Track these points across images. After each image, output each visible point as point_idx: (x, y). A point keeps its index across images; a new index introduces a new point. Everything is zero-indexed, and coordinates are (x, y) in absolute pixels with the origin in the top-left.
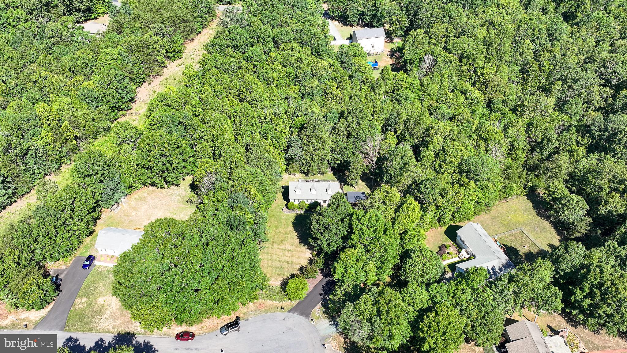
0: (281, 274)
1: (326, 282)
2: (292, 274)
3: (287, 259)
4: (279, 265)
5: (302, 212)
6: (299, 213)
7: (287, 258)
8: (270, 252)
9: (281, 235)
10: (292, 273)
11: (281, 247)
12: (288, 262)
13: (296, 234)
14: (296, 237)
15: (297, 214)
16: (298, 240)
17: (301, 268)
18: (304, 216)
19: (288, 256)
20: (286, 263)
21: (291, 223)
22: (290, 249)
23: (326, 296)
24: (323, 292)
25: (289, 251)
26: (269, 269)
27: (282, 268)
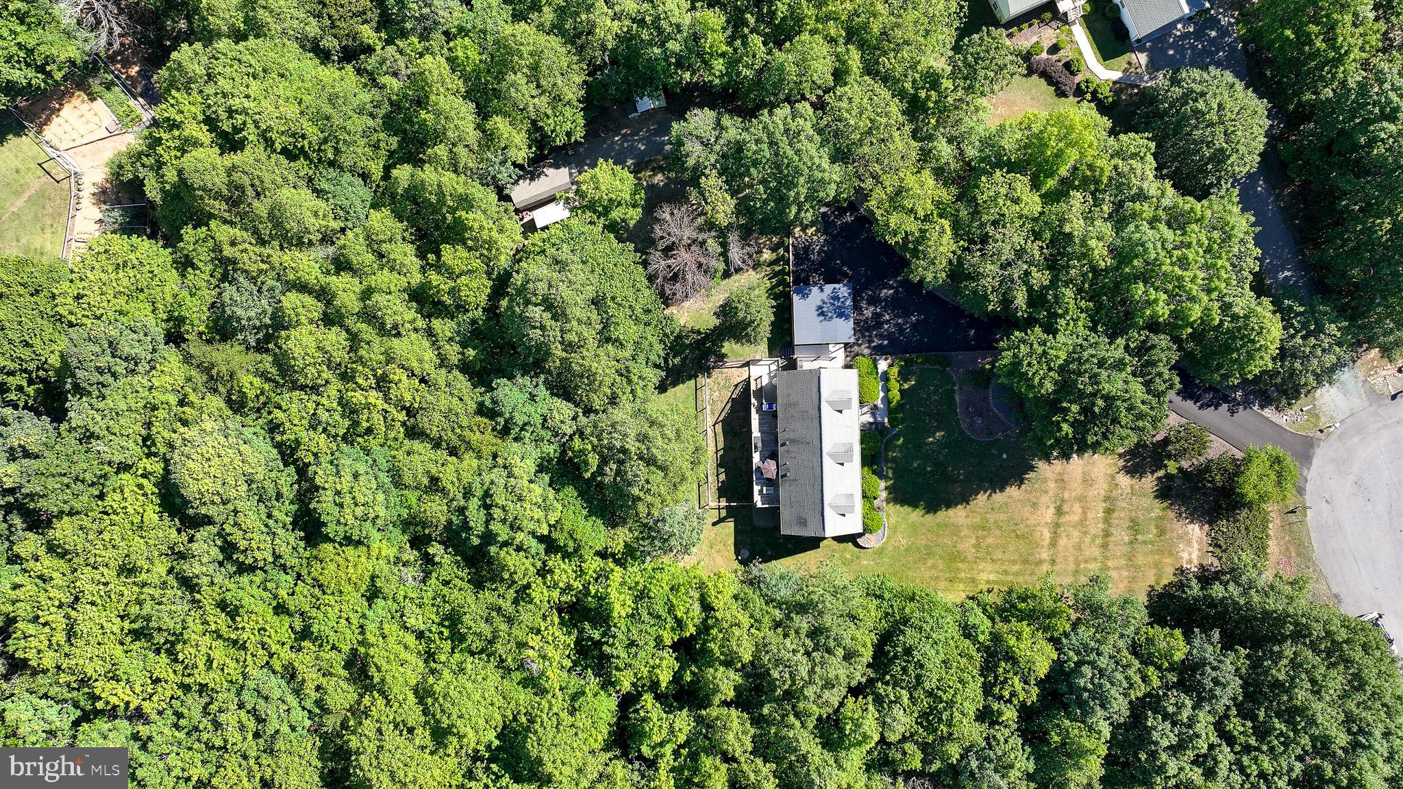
0: (1157, 527)
1: (1184, 398)
2: (1156, 497)
3: (1097, 512)
4: (1121, 535)
5: (883, 484)
6: (884, 495)
7: (1090, 515)
8: (1072, 567)
9: (990, 540)
10: (1152, 495)
11: (1047, 535)
12: (1109, 511)
13: (982, 498)
14: (998, 497)
15: (888, 501)
16: (1012, 491)
17: (1128, 473)
18: (897, 477)
19: (1084, 513)
20: (1115, 515)
21: (929, 517)
22: (1052, 511)
23: (1235, 399)
24: (1225, 406)
25: (1059, 511)
26: (1140, 560)
27: (1135, 527)
